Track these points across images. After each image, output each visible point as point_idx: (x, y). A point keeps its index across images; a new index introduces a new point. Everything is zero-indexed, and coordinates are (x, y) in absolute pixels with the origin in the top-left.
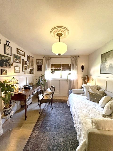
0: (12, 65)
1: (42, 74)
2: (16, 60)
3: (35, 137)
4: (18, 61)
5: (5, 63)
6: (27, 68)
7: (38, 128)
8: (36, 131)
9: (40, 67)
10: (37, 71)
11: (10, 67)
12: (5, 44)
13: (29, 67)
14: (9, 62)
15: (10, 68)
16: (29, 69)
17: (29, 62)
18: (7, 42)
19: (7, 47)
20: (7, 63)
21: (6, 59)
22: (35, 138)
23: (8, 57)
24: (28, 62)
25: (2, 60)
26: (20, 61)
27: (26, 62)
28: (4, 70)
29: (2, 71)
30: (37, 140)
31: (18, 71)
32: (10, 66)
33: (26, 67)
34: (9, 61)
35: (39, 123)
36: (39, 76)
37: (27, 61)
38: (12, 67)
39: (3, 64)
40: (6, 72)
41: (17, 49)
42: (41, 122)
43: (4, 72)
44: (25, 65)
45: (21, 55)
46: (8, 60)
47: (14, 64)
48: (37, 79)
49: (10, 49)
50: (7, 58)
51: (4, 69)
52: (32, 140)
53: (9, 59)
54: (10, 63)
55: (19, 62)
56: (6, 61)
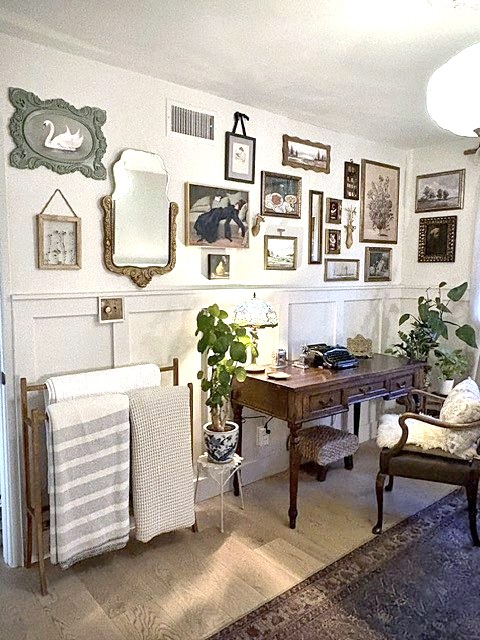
0: (255, 229)
1: (442, 284)
2: (276, 201)
3: (302, 610)
4: (285, 206)
5: (223, 222)
6: (338, 243)
7: (334, 585)
8: (316, 590)
9: (436, 230)
10: (420, 260)
11: (245, 242)
12: (227, 133)
13: (356, 234)
14: (241, 216)
15: (246, 246)
16: (357, 251)
17: (356, 204)
18: (238, 116)
19: (235, 146)
20: (233, 222)
21: (229, 204)
22: (299, 613)
23: (238, 195)
24: (346, 204)
25: (213, 210)
26: (298, 203)
27: (335, 204)
28: (219, 258)
29: (213, 261)
30: (304, 624)
31: (284, 263)
32: (243, 235)
33: (336, 233)
34: (241, 212)
35: (350, 571)
36: (421, 299)
37: (346, 197)
38: (255, 242)
39: (216, 231)
40: (227, 267)
41: (286, 138)
42: (359, 573)
43: (220, 268)
44: (327, 226)
45: (306, 167)
46: (237, 207)
47: (261, 223)
48: (405, 317)
49: (247, 148)
50: (234, 200)
51: (221, 253)
52: (286, 611)
53: (242, 203)
54: (245, 219)
55: (290, 209)
56: (231, 212)
